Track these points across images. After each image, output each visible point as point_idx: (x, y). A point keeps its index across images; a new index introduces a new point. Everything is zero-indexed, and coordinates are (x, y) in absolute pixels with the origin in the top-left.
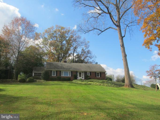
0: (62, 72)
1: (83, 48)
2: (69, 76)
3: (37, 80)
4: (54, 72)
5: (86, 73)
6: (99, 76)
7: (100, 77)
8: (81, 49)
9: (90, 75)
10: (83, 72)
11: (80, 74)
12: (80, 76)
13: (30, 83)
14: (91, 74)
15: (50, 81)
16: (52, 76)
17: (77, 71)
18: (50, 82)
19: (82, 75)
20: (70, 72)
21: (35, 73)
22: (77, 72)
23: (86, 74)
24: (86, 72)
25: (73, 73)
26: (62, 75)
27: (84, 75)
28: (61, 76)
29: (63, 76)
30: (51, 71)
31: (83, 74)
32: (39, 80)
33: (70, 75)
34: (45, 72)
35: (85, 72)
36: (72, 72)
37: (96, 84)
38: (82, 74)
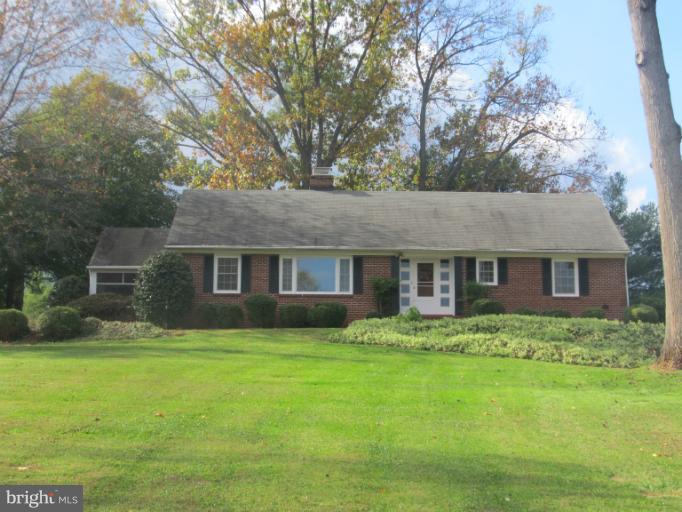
0: (288, 263)
1: (501, 63)
2: (337, 292)
3: (106, 325)
4: (228, 265)
5: (465, 265)
6: (572, 291)
7: (577, 294)
8: (489, 68)
9: (503, 278)
10: (445, 262)
11: (426, 272)
12: (425, 291)
13: (52, 344)
14: (511, 272)
15: (187, 331)
16: (216, 291)
17: (401, 253)
18: (191, 334)
19: (437, 283)
20: (344, 263)
21: (102, 277)
22: (395, 261)
23: (471, 275)
24: (471, 262)
25: (366, 265)
26: (288, 287)
27: (451, 283)
28: (281, 292)
29: (294, 291)
30: (208, 259)
31: (445, 277)
32: (119, 323)
33: (344, 287)
34: (160, 267)
35: (458, 260)
36: (358, 261)
37: (501, 350)
38: (437, 271)
